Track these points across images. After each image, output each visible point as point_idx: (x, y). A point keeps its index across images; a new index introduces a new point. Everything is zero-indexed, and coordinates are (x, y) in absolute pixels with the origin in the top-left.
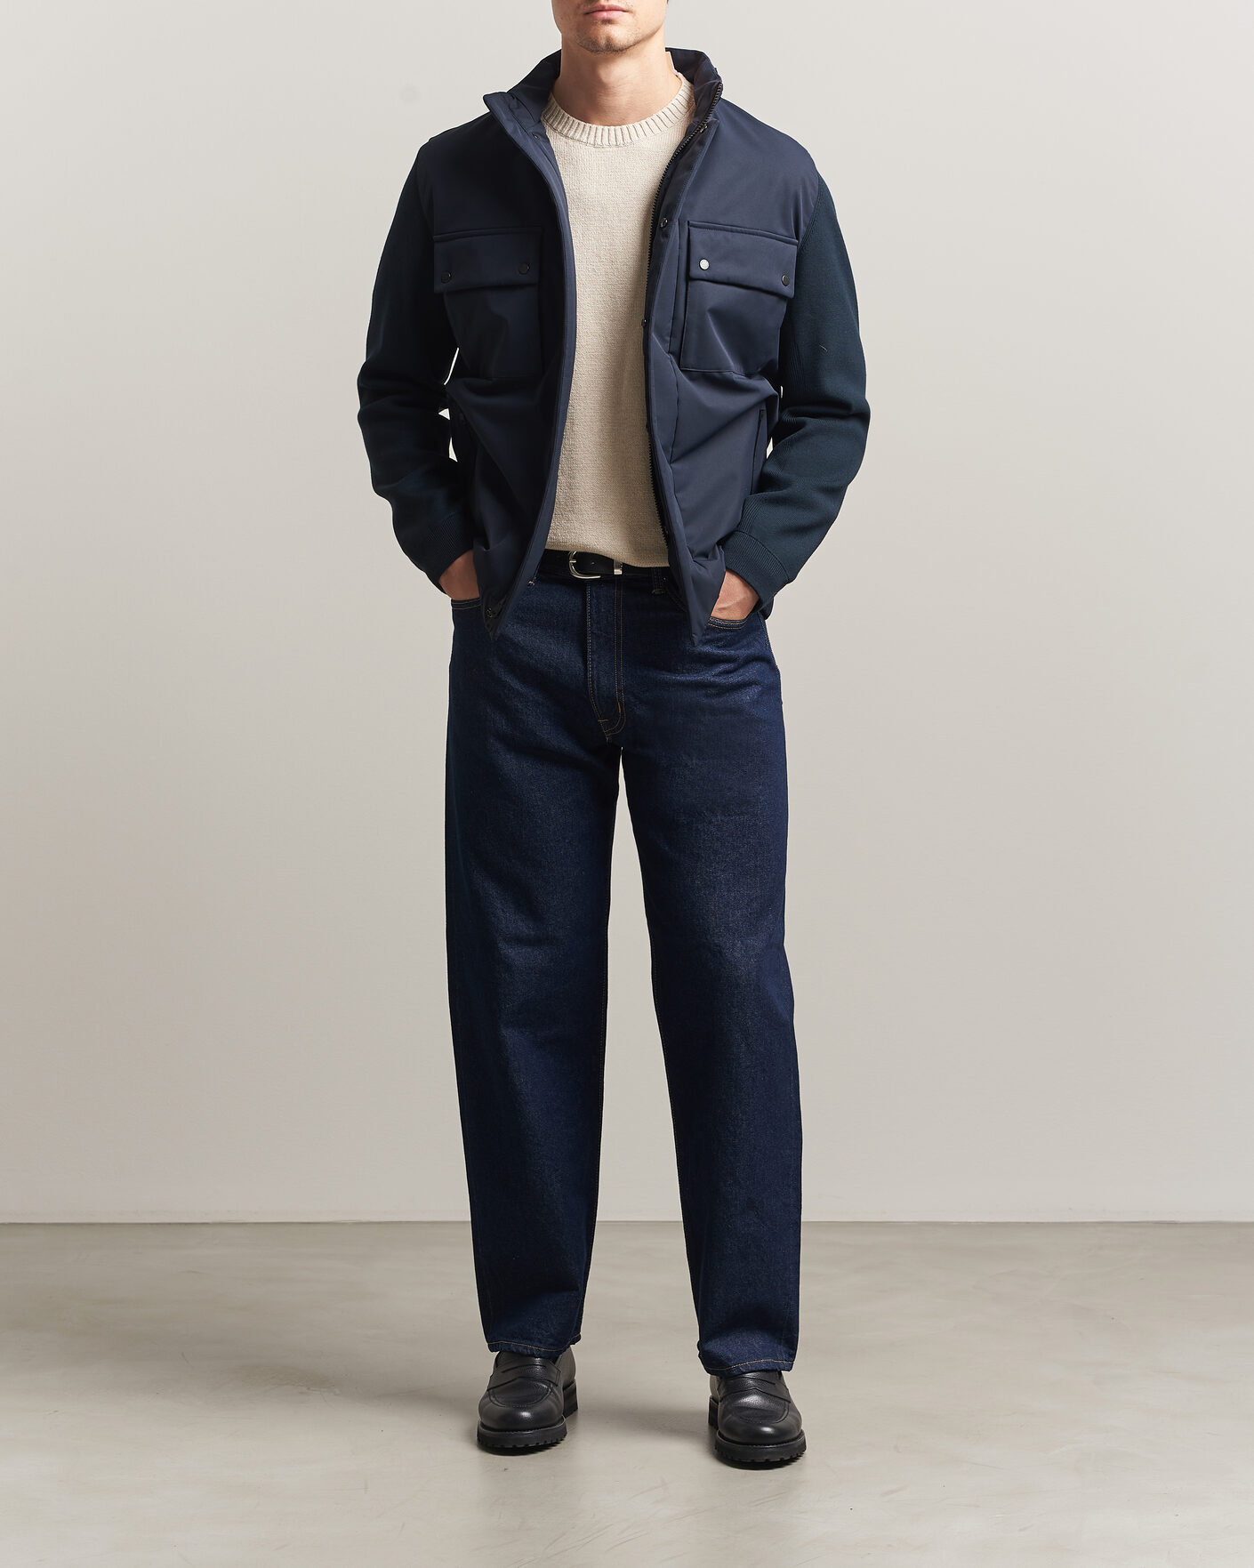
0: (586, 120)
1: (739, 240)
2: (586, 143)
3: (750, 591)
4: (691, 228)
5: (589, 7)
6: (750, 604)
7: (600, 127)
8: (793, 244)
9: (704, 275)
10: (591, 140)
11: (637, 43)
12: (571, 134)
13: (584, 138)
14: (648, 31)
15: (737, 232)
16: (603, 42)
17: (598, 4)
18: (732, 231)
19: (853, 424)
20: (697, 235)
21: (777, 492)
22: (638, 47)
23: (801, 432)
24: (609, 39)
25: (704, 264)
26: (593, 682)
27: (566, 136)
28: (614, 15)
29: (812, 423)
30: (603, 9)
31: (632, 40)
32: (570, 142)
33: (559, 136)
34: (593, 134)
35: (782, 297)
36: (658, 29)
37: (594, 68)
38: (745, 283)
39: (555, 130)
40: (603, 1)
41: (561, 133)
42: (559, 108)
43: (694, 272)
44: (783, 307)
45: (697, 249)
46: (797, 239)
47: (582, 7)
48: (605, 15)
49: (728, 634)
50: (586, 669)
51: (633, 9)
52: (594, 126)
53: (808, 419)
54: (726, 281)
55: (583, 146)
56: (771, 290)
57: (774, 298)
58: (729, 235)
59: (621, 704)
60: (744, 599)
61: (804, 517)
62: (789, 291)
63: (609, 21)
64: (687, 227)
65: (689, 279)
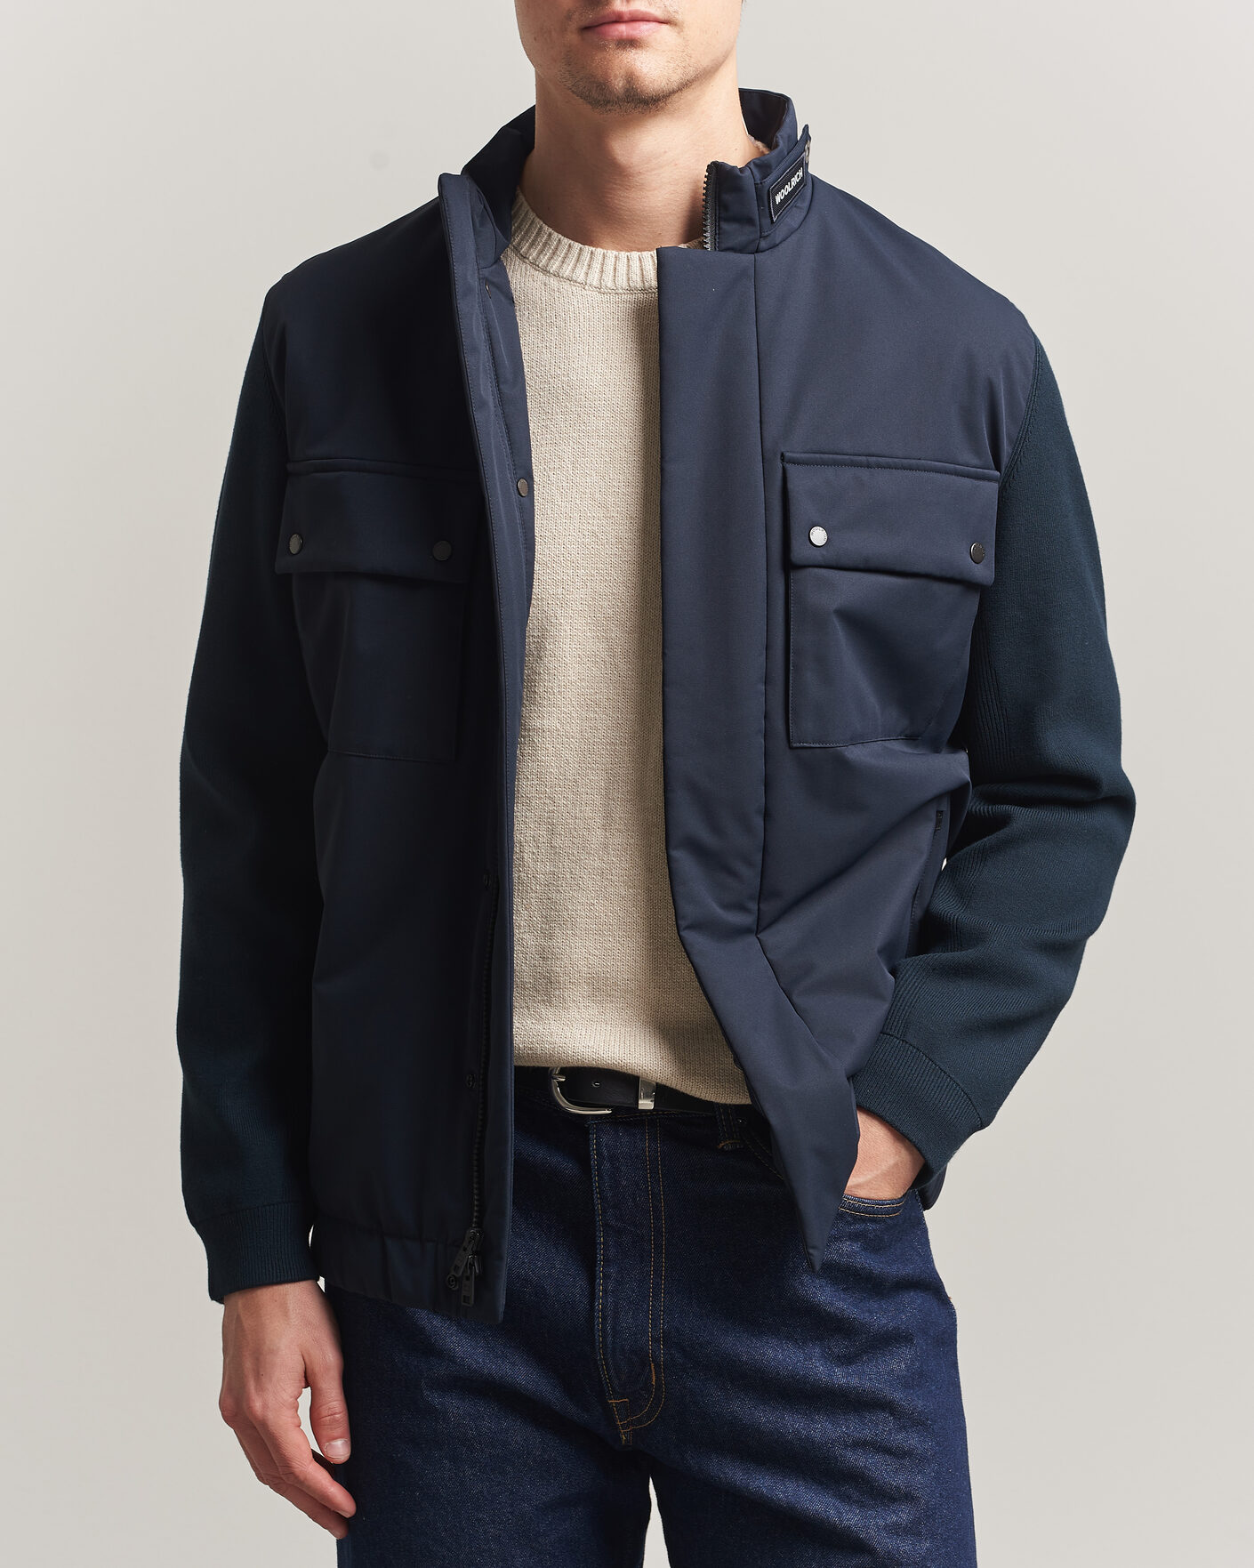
0: (585, 238)
1: (884, 482)
2: (584, 285)
3: (907, 1149)
4: (789, 467)
5: (590, 17)
6: (905, 1175)
7: (611, 254)
8: (989, 479)
9: (818, 557)
10: (594, 278)
11: (685, 85)
12: (554, 267)
13: (580, 275)
14: (706, 62)
15: (879, 466)
16: (619, 84)
17: (608, 10)
18: (869, 466)
19: (1103, 818)
20: (801, 481)
21: (957, 954)
22: (689, 95)
23: (1001, 834)
24: (631, 78)
25: (819, 536)
26: (604, 1318)
27: (545, 271)
28: (643, 30)
29: (1023, 817)
30: (619, 19)
31: (676, 78)
32: (553, 282)
33: (531, 270)
34: (596, 266)
35: (969, 585)
36: (726, 57)
37: (599, 139)
38: (898, 568)
39: (524, 258)
40: (618, 5)
41: (534, 264)
42: (532, 215)
43: (799, 553)
44: (972, 604)
45: (802, 505)
46: (998, 469)
47: (576, 16)
48: (623, 29)
49: (870, 1226)
50: (592, 1296)
51: (679, 17)
52: (599, 251)
53: (1016, 811)
54: (862, 566)
55: (576, 289)
56: (950, 574)
57: (955, 589)
58: (864, 474)
59: (657, 1366)
60: (896, 1165)
61: (1011, 1002)
62: (984, 572)
63: (632, 43)
64: (779, 461)
65: (789, 566)
